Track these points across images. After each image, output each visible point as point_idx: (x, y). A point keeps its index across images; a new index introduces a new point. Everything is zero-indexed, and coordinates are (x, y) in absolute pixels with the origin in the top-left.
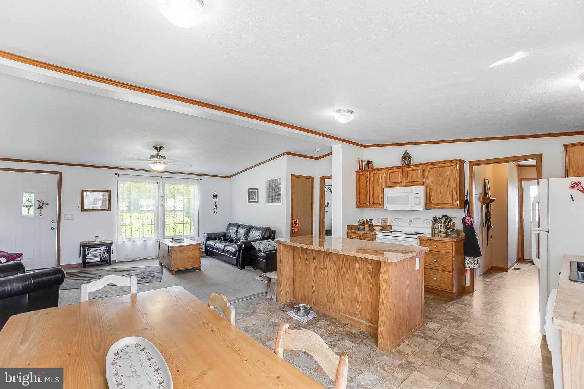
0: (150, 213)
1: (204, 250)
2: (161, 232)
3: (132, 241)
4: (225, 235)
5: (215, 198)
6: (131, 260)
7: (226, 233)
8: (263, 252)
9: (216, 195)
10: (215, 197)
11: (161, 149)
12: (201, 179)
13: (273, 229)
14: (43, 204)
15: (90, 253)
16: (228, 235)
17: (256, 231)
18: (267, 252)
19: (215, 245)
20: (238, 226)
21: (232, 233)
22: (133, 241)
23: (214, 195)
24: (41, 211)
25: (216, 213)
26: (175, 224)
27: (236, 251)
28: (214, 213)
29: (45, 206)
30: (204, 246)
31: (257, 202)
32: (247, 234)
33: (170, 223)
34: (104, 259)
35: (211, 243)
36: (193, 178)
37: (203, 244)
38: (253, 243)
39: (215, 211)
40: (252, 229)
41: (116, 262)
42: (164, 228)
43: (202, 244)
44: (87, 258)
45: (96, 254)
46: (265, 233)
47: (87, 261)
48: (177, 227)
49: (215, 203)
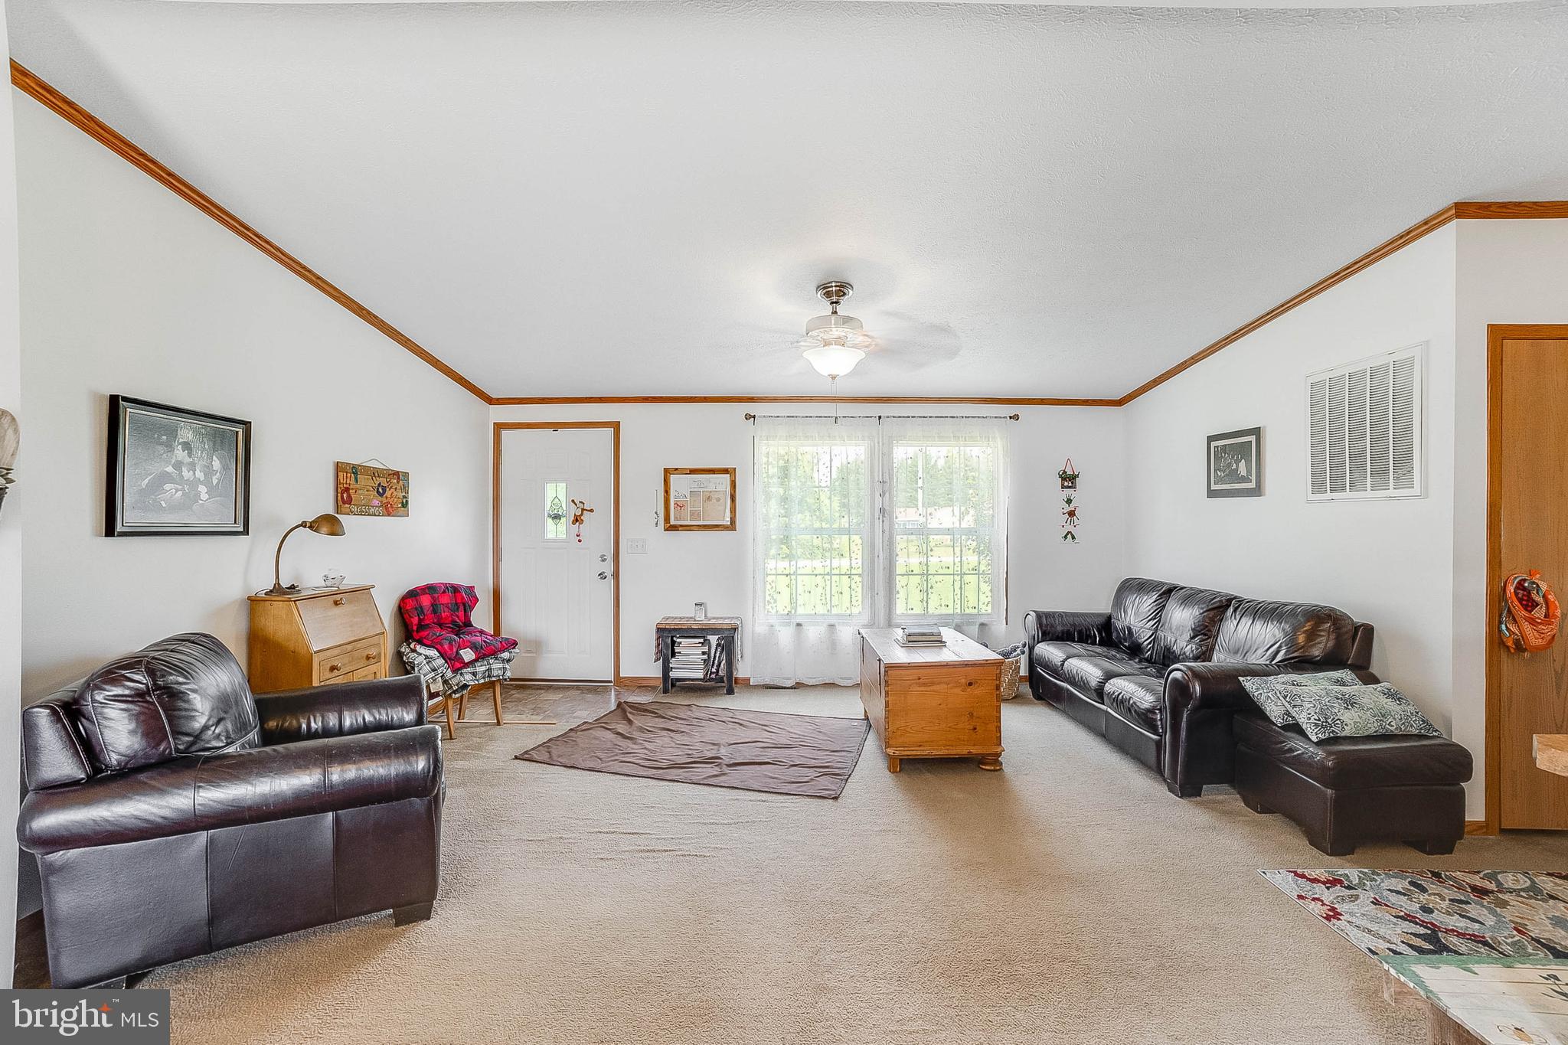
0: (845, 538)
1: (1023, 671)
2: (881, 601)
3: (795, 624)
4: (1106, 625)
5: (1066, 484)
6: (789, 684)
7: (1109, 618)
8: (1314, 738)
9: (1069, 472)
10: (1069, 479)
11: (844, 294)
12: (1015, 417)
13: (1358, 619)
14: (583, 510)
15: (680, 653)
16: (1119, 625)
17: (1258, 624)
18: (1335, 740)
19: (1064, 661)
20: (1164, 593)
21: (1136, 617)
22: (799, 625)
23: (1065, 472)
24: (579, 528)
25: (1073, 538)
26: (926, 575)
27: (1160, 710)
28: (1066, 537)
29: (586, 516)
30: (1024, 661)
31: (1257, 491)
32: (1207, 631)
33: (910, 573)
34: (714, 673)
35: (1051, 652)
36: (985, 416)
37: (1023, 653)
38: (1249, 684)
39: (1067, 534)
40: (1235, 610)
41: (751, 684)
42: (890, 587)
43: (1018, 651)
44: (671, 665)
45: (692, 658)
46: (1312, 636)
47: (673, 675)
48: (932, 587)
49: (1069, 501)
